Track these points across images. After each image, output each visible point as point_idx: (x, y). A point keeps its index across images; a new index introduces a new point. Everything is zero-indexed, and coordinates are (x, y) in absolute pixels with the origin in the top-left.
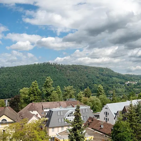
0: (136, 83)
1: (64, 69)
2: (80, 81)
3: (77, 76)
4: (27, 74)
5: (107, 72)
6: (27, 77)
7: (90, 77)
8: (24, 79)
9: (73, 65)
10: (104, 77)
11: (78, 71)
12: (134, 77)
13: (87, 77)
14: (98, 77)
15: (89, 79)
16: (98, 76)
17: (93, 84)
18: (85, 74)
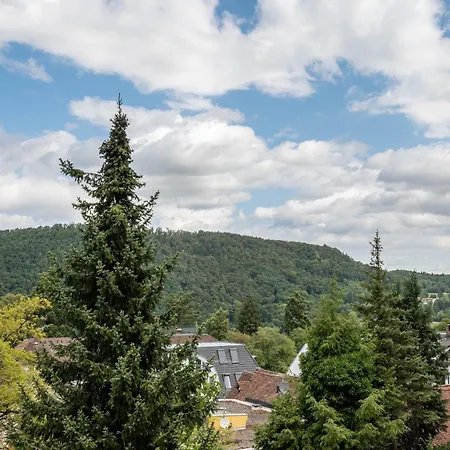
0: (434, 300)
1: (167, 247)
2: (228, 291)
3: (214, 274)
4: (28, 262)
5: (326, 262)
6: (27, 273)
7: (263, 277)
8: (15, 280)
9: (201, 232)
10: (317, 277)
11: (219, 254)
12: (426, 282)
13: (253, 276)
14: (291, 279)
15: (260, 284)
16: (294, 273)
17: (276, 301)
18: (246, 266)
